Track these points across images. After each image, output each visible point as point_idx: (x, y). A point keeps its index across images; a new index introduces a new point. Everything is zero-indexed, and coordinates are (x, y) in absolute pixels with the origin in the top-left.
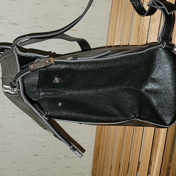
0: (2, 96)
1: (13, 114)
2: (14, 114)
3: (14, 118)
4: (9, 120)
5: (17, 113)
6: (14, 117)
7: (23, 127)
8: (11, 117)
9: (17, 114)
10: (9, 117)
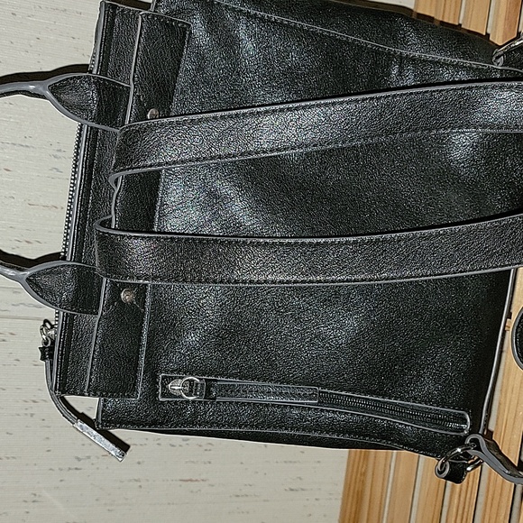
0: (45, 401)
1: (76, 461)
2: (79, 459)
3: (78, 472)
4: (61, 481)
5: (89, 457)
6: (76, 469)
7: (105, 504)
8: (70, 469)
9: (87, 461)
10: (61, 469)
